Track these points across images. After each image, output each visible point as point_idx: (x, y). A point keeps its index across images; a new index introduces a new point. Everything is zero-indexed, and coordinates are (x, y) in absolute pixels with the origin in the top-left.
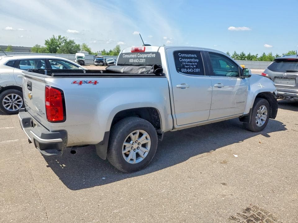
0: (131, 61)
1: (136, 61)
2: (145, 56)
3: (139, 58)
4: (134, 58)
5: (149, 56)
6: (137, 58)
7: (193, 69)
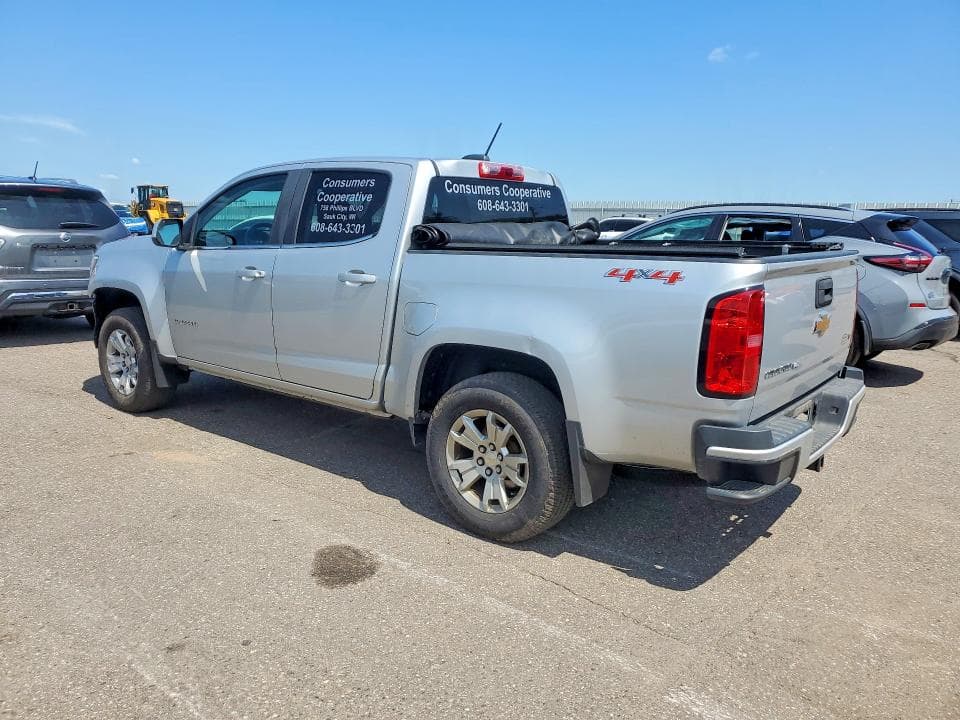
0: (483, 206)
1: (500, 207)
2: (526, 193)
3: (509, 198)
4: (493, 198)
5: (537, 193)
6: (502, 198)
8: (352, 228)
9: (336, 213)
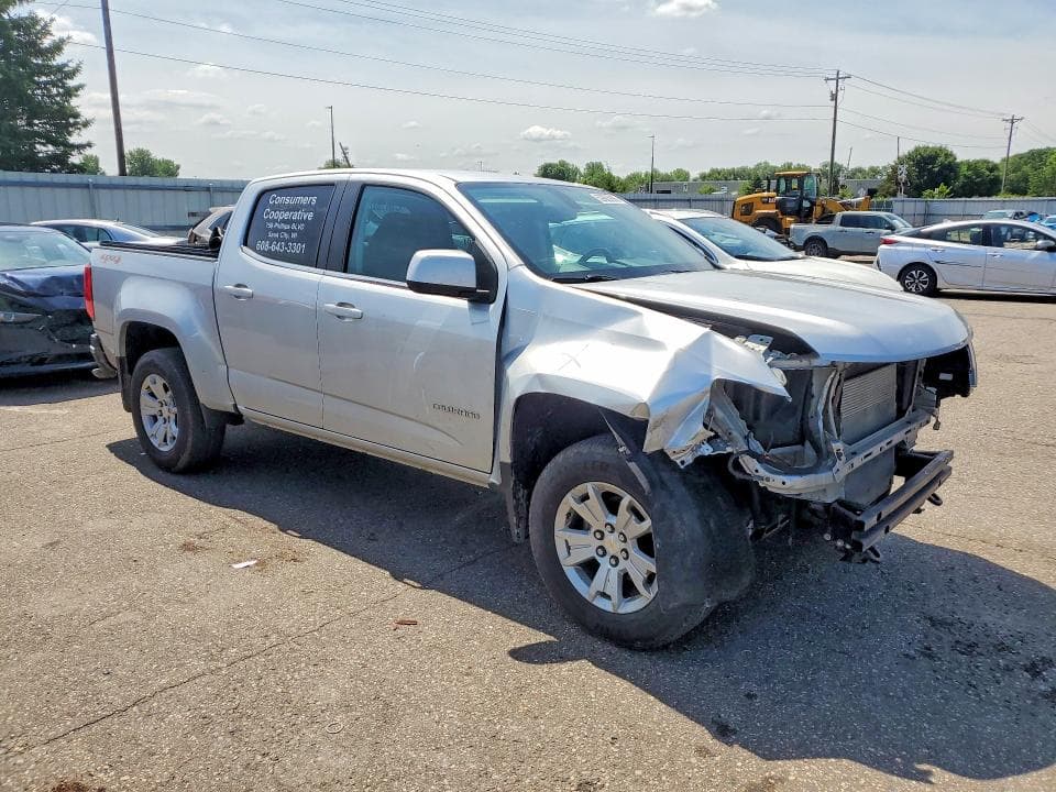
7: (287, 242)
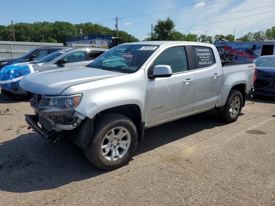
8: (209, 63)
9: (204, 59)
